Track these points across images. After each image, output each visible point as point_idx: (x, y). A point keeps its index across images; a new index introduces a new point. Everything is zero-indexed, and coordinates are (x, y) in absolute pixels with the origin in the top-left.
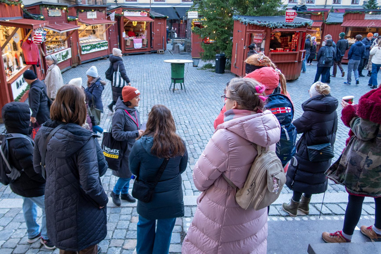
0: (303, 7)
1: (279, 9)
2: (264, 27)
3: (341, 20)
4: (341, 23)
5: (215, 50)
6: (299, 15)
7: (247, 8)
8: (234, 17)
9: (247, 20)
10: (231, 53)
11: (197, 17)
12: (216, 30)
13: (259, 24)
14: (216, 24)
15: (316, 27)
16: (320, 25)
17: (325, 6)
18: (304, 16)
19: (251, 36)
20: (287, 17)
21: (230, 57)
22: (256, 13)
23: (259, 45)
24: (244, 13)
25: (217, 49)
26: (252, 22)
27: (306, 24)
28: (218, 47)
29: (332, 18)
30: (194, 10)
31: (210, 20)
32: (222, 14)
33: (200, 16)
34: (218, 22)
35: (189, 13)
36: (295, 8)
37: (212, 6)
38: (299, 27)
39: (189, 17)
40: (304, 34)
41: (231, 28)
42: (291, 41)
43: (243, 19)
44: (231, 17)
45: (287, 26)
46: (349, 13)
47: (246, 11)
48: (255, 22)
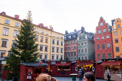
0: (44, 60)
1: (37, 61)
2: (32, 67)
3: (55, 64)
4: (55, 65)
5: (12, 76)
6: (43, 62)
7: (25, 60)
8: (21, 63)
9: (26, 64)
10: (19, 77)
11: (6, 63)
12: (13, 68)
13: (30, 65)
14: (13, 66)
15: (48, 66)
16: (50, 65)
17: (50, 60)
18: (45, 63)
19: (27, 70)
20: (40, 63)
21: (19, 78)
22: (29, 62)
23: (30, 73)
24: (24, 62)
25: (13, 76)
26: (27, 65)
27: (46, 65)
28: (14, 75)
29: (53, 63)
30: (5, 61)
31: (11, 64)
32: (16, 62)
33: (7, 63)
34: (14, 65)
35: (2, 62)
36: (42, 60)
37: (12, 60)
38: (44, 66)
39: (2, 63)
40: (45, 68)
41: (19, 67)
42: (41, 71)
43: (24, 64)
44: (19, 63)
45: (40, 66)
46: (57, 62)
47: (25, 61)
48: (29, 65)
